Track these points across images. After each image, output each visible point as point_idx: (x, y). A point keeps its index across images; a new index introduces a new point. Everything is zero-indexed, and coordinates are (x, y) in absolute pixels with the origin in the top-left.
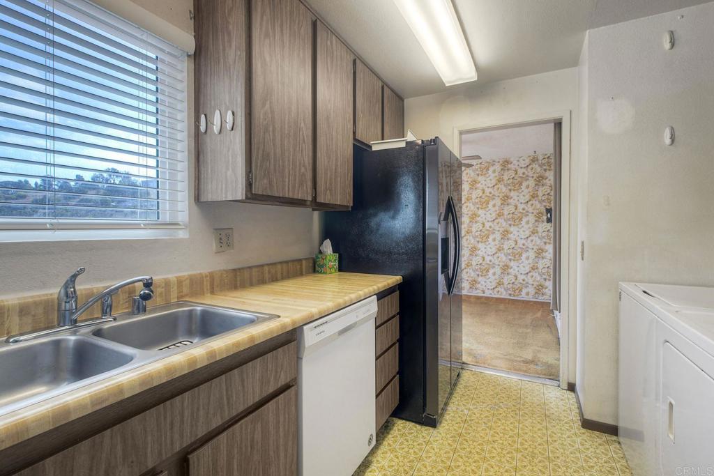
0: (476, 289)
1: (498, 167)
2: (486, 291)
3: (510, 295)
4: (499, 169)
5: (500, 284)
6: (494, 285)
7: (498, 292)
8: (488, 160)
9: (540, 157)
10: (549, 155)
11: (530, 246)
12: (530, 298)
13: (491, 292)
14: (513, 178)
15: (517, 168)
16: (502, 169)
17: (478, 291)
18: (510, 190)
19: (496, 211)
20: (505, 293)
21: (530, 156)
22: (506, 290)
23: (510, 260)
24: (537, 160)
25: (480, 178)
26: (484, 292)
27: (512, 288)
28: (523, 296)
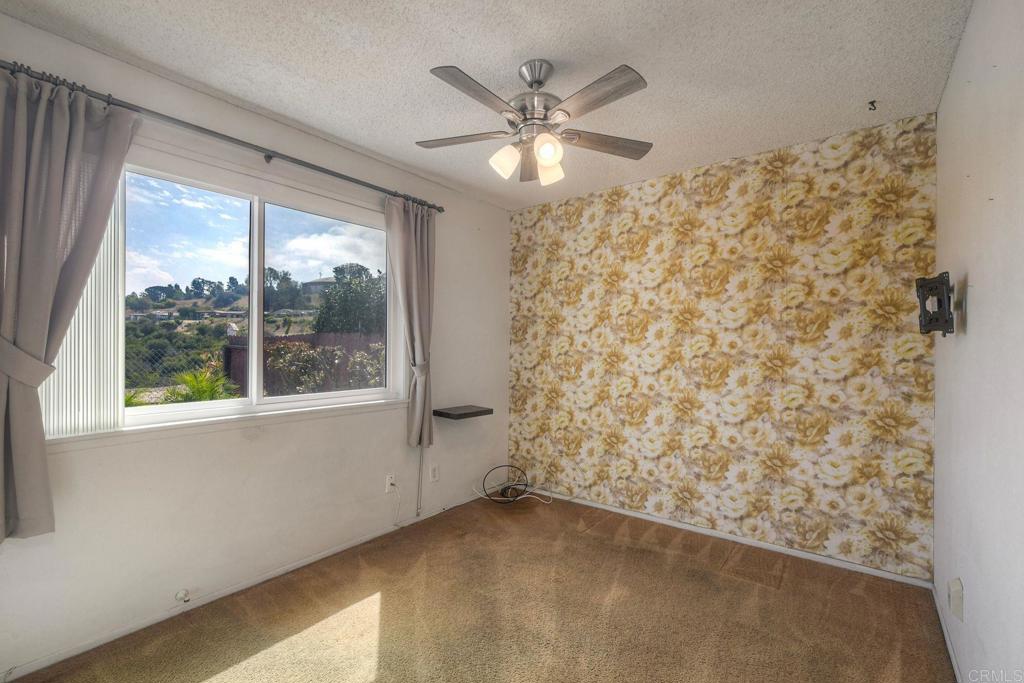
0: (692, 512)
1: (754, 178)
2: (720, 522)
3: (790, 543)
4: (758, 184)
5: (759, 507)
6: (742, 506)
7: (754, 529)
8: (727, 163)
9: (890, 132)
10: (921, 119)
11: (856, 403)
12: (854, 563)
13: (733, 526)
14: (800, 204)
15: (813, 172)
16: (766, 182)
17: (697, 519)
18: (791, 239)
19: (748, 300)
20: (773, 535)
21: (854, 133)
22: (779, 527)
23: (791, 441)
24: (880, 140)
25: (704, 214)
26: (713, 524)
27: (798, 525)
28: (830, 553)
